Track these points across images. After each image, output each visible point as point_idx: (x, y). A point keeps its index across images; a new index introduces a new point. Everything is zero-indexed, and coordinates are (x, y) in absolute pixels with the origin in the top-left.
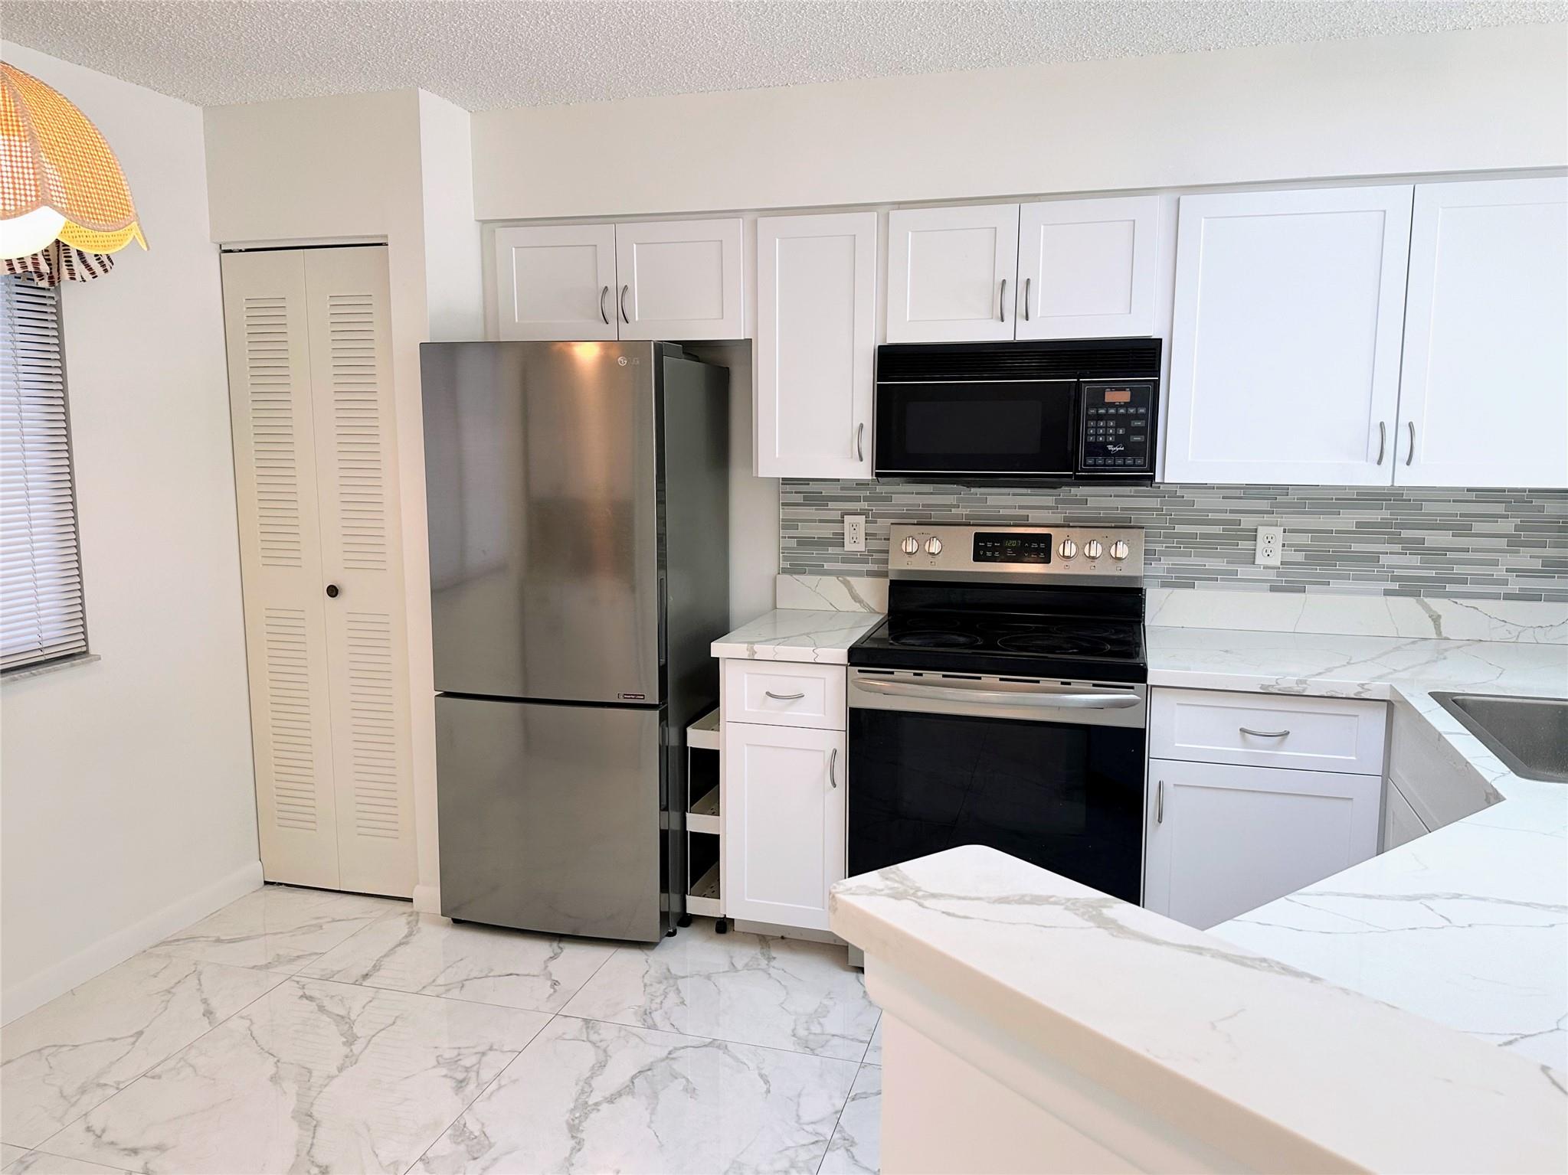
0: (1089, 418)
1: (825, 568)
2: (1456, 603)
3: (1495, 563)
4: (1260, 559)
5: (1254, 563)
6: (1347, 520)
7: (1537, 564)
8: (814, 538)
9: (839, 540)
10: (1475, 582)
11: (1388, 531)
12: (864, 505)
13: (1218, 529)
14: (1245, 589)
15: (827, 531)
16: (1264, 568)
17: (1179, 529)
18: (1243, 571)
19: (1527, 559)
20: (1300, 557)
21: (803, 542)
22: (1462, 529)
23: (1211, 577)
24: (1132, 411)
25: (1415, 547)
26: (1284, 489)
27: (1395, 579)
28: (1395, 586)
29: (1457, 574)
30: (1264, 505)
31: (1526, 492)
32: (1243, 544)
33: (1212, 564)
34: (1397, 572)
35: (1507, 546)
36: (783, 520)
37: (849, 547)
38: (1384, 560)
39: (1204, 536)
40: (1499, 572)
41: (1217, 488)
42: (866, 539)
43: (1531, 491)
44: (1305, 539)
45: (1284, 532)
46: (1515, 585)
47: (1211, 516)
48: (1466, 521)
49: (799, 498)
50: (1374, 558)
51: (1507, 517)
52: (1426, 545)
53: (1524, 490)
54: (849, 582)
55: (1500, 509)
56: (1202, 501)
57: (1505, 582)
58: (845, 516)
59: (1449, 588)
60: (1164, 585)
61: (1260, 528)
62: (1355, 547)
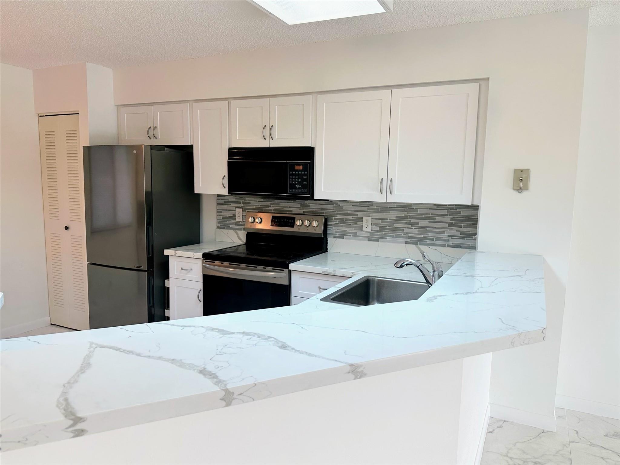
0: (290, 175)
1: (231, 227)
2: (430, 247)
3: (444, 233)
4: (364, 229)
5: (362, 230)
6: (392, 215)
7: (458, 234)
8: (227, 216)
9: (234, 217)
10: (437, 240)
11: (407, 220)
12: (242, 205)
13: (351, 217)
14: (359, 240)
15: (230, 214)
16: (366, 232)
17: (339, 217)
18: (359, 233)
19: (455, 231)
20: (377, 228)
21: (224, 218)
22: (432, 220)
23: (349, 235)
24: (303, 173)
25: (416, 226)
26: (372, 203)
27: (409, 238)
28: (409, 240)
29: (430, 237)
30: (365, 209)
31: (454, 206)
32: (359, 223)
33: (349, 230)
34: (410, 235)
35: (448, 226)
36: (218, 209)
37: (237, 220)
38: (406, 230)
39: (346, 219)
40: (445, 236)
41: (351, 202)
42: (243, 217)
43: (456, 205)
44: (379, 222)
45: (372, 219)
46: (451, 242)
47: (349, 212)
48: (433, 217)
49: (222, 202)
50: (401, 230)
51: (448, 215)
52: (419, 225)
53: (453, 205)
54: (237, 232)
55: (445, 212)
56: (346, 207)
57: (447, 240)
58: (236, 209)
59: (428, 242)
60: (335, 237)
61: (364, 218)
62: (396, 225)
